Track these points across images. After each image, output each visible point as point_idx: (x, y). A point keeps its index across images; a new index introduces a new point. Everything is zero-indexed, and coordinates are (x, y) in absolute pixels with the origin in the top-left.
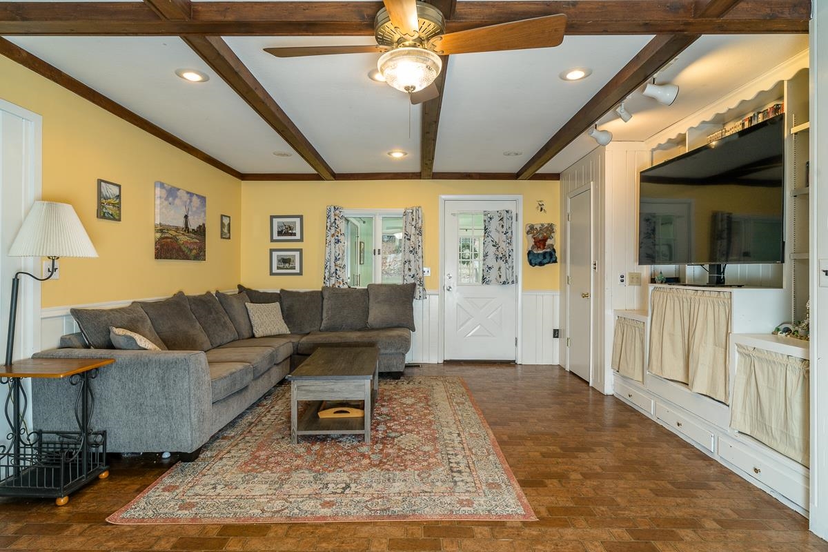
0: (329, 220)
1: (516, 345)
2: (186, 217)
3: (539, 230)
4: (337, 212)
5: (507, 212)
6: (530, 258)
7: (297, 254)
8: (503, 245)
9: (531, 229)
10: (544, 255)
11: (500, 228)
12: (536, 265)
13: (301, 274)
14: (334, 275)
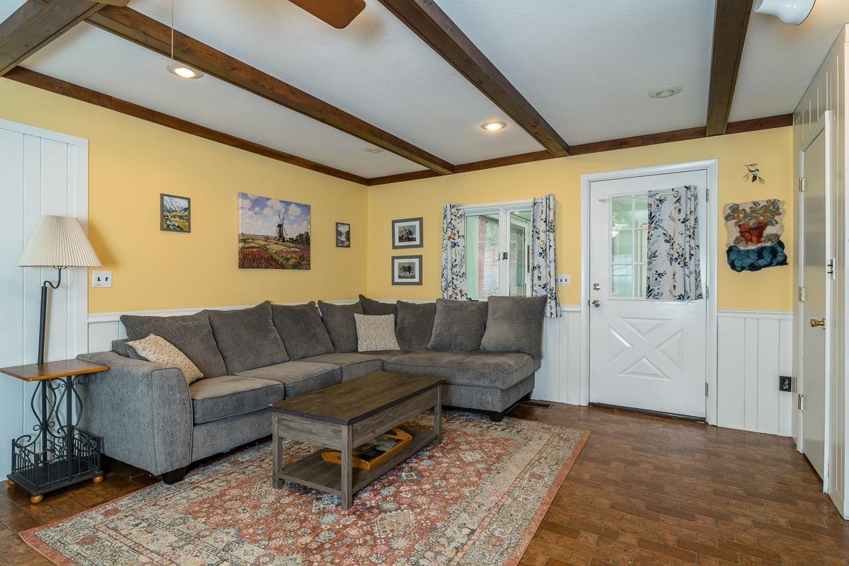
0: (445, 222)
1: (707, 394)
2: (280, 226)
3: (748, 211)
4: (454, 210)
5: (687, 188)
6: (732, 257)
7: (416, 261)
8: (679, 240)
9: (733, 212)
10: (760, 253)
11: (676, 215)
12: (743, 268)
13: (420, 283)
14: (451, 284)
